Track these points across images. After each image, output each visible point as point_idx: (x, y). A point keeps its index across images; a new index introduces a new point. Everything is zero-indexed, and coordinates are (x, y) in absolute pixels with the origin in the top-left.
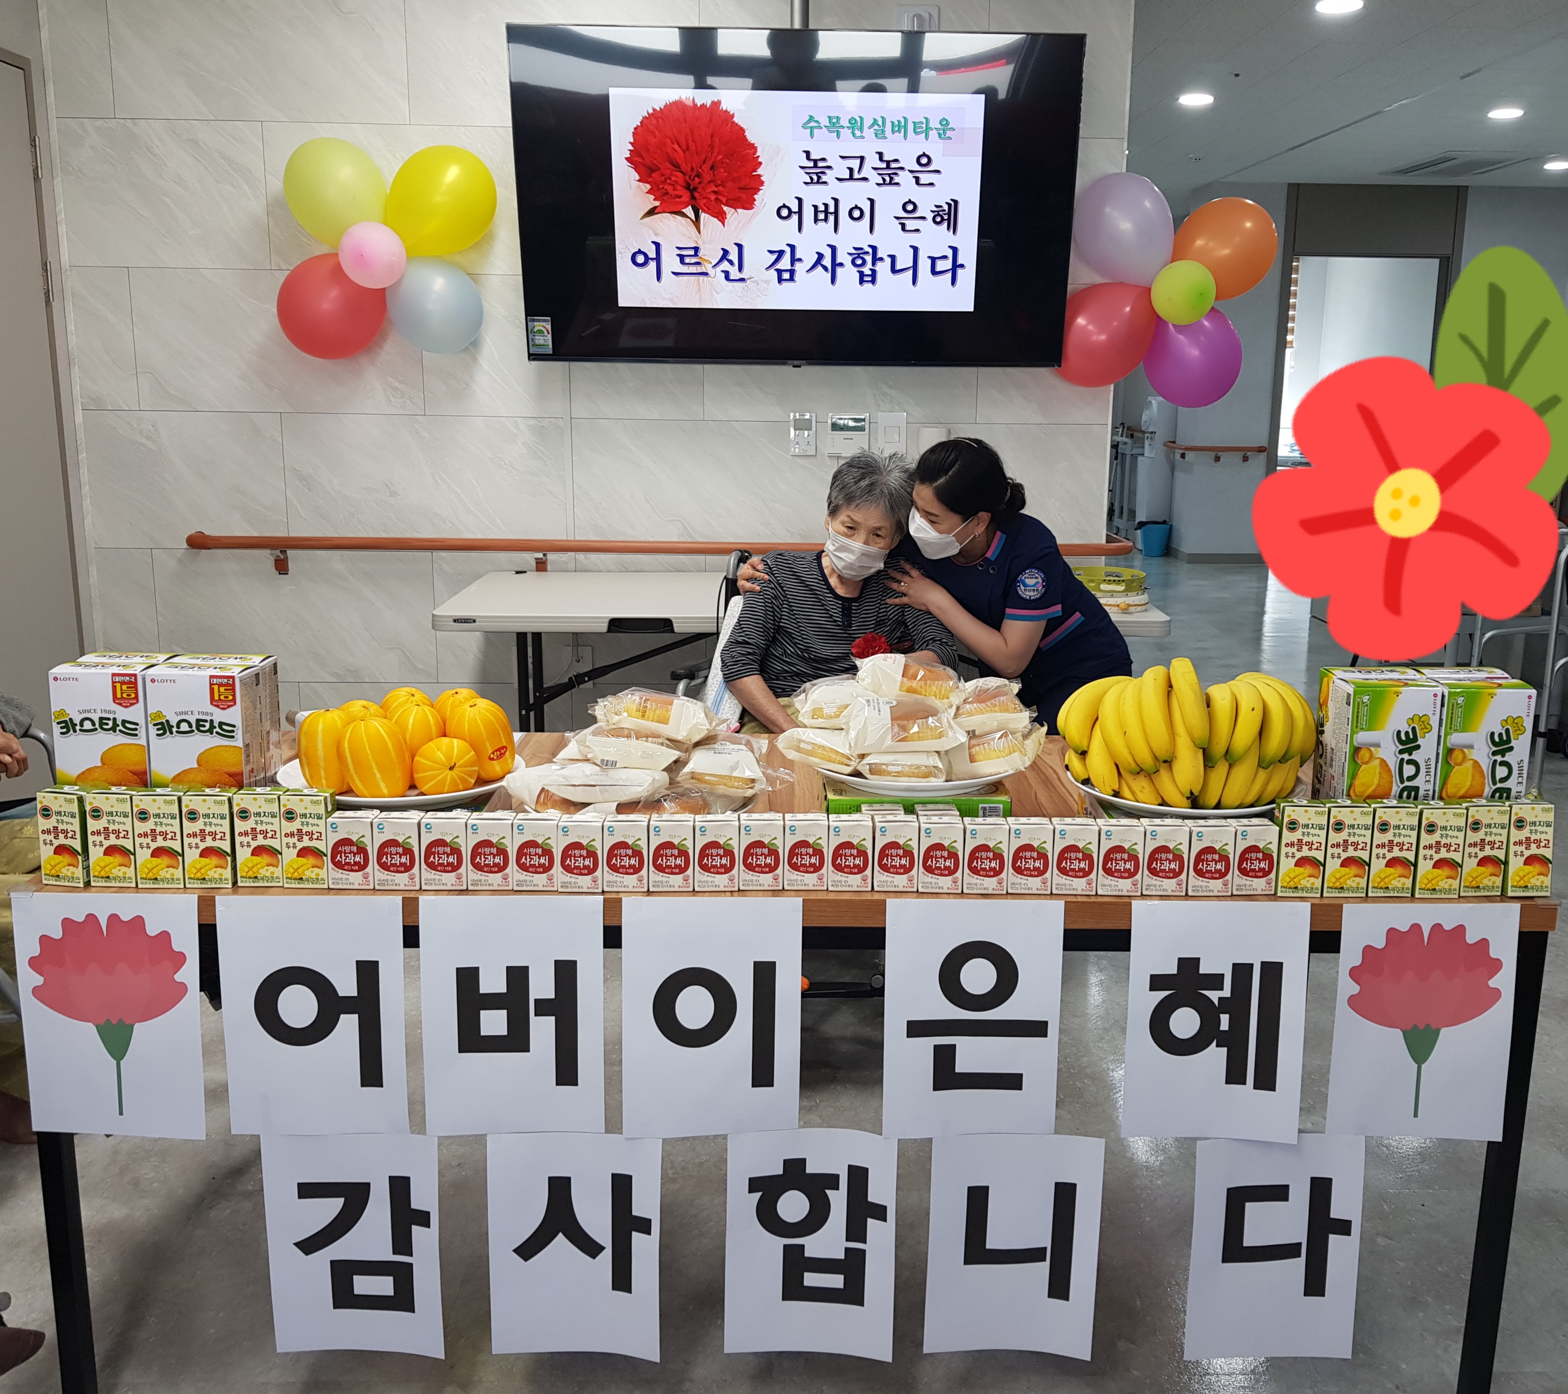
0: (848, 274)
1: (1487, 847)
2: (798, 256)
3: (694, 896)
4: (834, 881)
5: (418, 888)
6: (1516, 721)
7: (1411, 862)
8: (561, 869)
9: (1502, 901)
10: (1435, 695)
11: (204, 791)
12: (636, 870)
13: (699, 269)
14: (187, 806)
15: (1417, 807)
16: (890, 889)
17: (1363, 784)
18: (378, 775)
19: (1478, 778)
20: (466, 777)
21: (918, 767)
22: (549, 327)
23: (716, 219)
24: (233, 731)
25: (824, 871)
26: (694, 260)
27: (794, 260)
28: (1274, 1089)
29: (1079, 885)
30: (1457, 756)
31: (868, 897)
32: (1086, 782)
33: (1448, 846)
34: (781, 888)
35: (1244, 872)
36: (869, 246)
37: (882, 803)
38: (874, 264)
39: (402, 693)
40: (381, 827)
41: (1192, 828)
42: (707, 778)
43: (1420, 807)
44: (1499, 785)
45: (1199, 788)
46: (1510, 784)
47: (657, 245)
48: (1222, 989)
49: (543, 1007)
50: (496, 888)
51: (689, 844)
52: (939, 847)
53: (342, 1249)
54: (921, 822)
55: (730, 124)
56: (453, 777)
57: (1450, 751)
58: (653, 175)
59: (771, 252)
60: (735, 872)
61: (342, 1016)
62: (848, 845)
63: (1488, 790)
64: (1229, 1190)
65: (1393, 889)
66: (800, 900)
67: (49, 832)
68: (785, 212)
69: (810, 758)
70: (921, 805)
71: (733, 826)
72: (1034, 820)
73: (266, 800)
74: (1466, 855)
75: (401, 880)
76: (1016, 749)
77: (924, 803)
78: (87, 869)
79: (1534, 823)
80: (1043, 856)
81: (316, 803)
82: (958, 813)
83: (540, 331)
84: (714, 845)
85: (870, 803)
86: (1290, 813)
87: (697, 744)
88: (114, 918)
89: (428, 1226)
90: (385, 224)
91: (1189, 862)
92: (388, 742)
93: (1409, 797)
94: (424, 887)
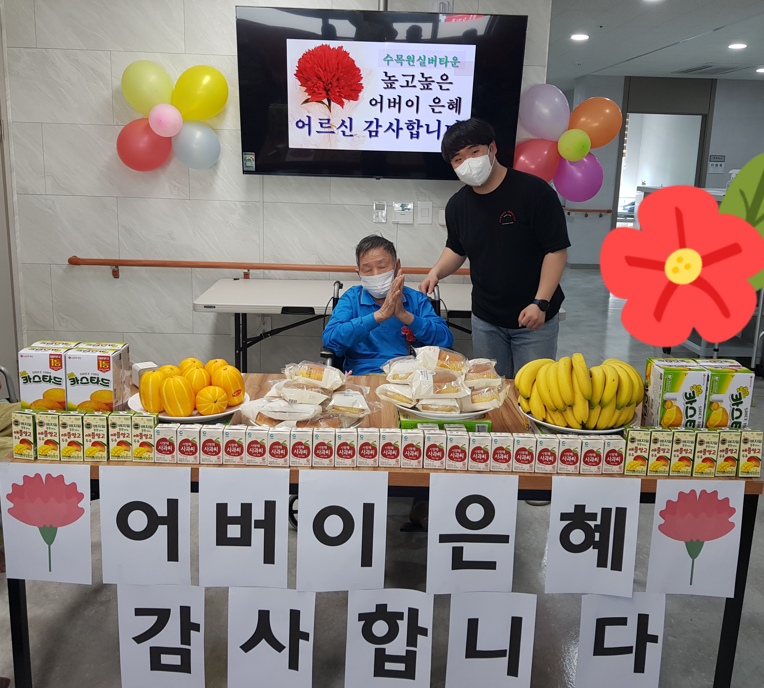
0: (405, 133)
1: (729, 452)
2: (380, 124)
3: (334, 469)
4: (404, 463)
5: (198, 463)
6: (744, 389)
7: (691, 459)
8: (269, 455)
9: (736, 479)
10: (704, 375)
11: (94, 413)
12: (306, 456)
13: (330, 130)
14: (86, 421)
15: (694, 432)
16: (432, 467)
17: (668, 418)
18: (179, 405)
19: (725, 417)
20: (222, 406)
21: (446, 406)
22: (254, 158)
23: (339, 106)
24: (108, 383)
25: (399, 458)
26: (327, 125)
27: (378, 126)
28: (621, 570)
29: (526, 467)
30: (715, 405)
31: (421, 471)
32: (529, 413)
33: (710, 452)
34: (377, 466)
35: (608, 462)
36: (416, 120)
37: (427, 423)
38: (418, 129)
39: (189, 361)
40: (181, 433)
41: (583, 440)
42: (340, 408)
43: (696, 432)
44: (735, 420)
45: (586, 420)
46: (741, 420)
47: (309, 118)
48: (596, 520)
49: (258, 524)
50: (237, 463)
51: (332, 443)
52: (456, 447)
53: (156, 641)
54: (448, 434)
55: (347, 59)
56: (215, 406)
57: (711, 403)
58: (308, 83)
59: (366, 122)
60: (355, 457)
61: (159, 526)
62: (411, 445)
63: (729, 423)
64: (598, 620)
65: (682, 472)
66: (387, 473)
67: (18, 432)
68: (374, 102)
69: (393, 400)
70: (447, 425)
71: (354, 435)
72: (504, 434)
73: (125, 419)
74: (719, 456)
75: (190, 459)
76: (495, 397)
77: (449, 423)
78: (36, 451)
79: (753, 441)
80: (508, 453)
81: (150, 420)
82: (466, 429)
83: (249, 160)
84: (345, 444)
85: (422, 423)
86: (632, 434)
87: (335, 391)
88: (49, 476)
89: (199, 631)
90: (172, 105)
91: (581, 457)
92: (184, 388)
93: (690, 425)
94: (201, 463)
